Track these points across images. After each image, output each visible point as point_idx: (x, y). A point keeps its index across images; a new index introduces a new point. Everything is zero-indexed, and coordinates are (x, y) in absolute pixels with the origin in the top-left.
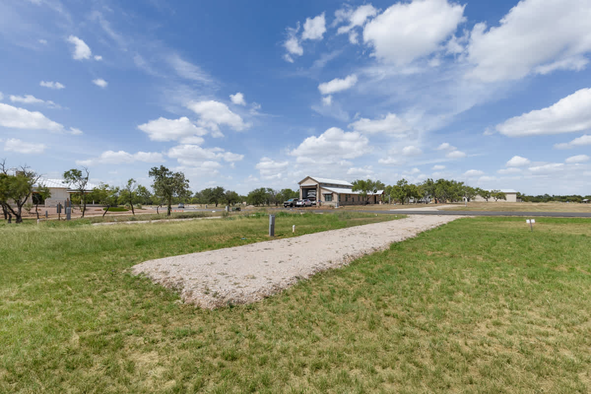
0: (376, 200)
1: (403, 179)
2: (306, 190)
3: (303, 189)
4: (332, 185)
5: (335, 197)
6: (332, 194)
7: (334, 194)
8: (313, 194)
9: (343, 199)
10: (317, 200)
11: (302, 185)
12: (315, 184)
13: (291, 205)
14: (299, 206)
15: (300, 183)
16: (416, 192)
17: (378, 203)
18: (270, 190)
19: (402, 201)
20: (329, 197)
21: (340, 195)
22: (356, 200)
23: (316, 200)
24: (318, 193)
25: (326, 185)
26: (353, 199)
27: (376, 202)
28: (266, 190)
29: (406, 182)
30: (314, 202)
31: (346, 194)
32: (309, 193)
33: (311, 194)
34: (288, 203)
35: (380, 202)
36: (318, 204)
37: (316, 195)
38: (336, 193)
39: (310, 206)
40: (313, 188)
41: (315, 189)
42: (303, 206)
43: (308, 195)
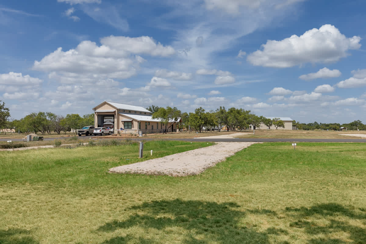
0: (173, 128)
1: (201, 108)
2: (102, 116)
3: (98, 115)
4: (130, 112)
5: (136, 124)
6: (131, 122)
7: (134, 122)
8: (110, 122)
9: (143, 127)
10: (116, 128)
11: (98, 110)
12: (112, 110)
13: (88, 134)
14: (96, 134)
15: (95, 109)
16: (213, 120)
17: (175, 131)
18: (50, 115)
19: (199, 129)
20: (128, 124)
21: (140, 123)
22: (155, 127)
23: (113, 127)
24: (116, 120)
25: (125, 111)
26: (152, 126)
27: (173, 130)
28: (46, 114)
29: (204, 110)
30: (112, 130)
31: (146, 122)
32: (105, 120)
33: (107, 121)
34: (83, 131)
35: (178, 130)
36: (116, 132)
37: (114, 123)
38: (136, 120)
39: (109, 134)
40: (111, 115)
41: (113, 116)
42: (101, 134)
43: (104, 122)
